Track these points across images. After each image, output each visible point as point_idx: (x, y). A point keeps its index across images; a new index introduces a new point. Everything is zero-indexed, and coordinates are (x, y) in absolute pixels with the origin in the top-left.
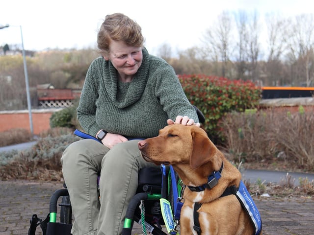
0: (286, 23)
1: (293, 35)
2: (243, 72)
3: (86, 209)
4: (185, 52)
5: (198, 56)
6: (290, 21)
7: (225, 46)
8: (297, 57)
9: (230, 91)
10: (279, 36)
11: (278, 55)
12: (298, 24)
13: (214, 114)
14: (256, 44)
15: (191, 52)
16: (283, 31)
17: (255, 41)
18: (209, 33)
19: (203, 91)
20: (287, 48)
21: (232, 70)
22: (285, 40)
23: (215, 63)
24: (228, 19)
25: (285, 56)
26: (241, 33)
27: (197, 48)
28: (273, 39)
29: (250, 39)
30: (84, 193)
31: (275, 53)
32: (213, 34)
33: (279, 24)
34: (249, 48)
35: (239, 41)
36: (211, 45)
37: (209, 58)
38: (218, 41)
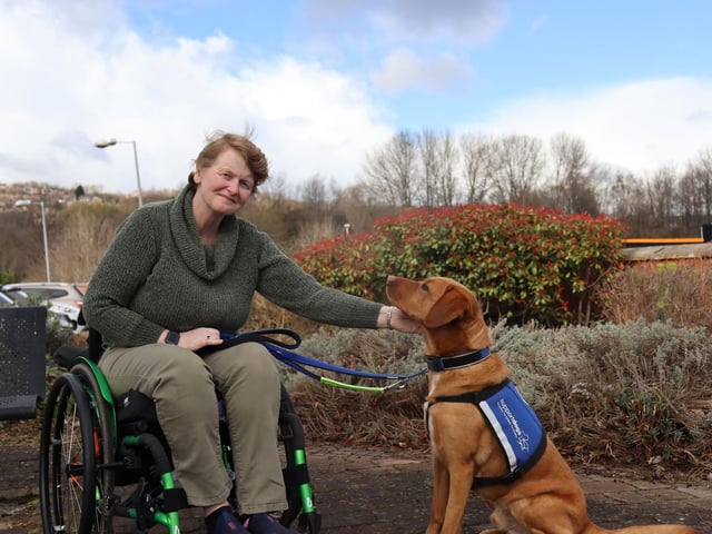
0: (491, 150)
1: (500, 167)
6: (495, 148)
7: (405, 184)
8: (507, 198)
10: (482, 168)
11: (481, 196)
12: (507, 152)
13: (552, 275)
14: (449, 178)
15: (356, 192)
16: (487, 162)
17: (448, 175)
18: (382, 164)
20: (493, 185)
22: (490, 175)
24: (409, 144)
25: (491, 197)
26: (427, 164)
27: (364, 187)
28: (473, 173)
29: (441, 173)
31: (477, 193)
32: (388, 165)
33: (481, 152)
34: (439, 185)
35: (425, 176)
36: (384, 181)
37: (383, 199)
38: (395, 175)
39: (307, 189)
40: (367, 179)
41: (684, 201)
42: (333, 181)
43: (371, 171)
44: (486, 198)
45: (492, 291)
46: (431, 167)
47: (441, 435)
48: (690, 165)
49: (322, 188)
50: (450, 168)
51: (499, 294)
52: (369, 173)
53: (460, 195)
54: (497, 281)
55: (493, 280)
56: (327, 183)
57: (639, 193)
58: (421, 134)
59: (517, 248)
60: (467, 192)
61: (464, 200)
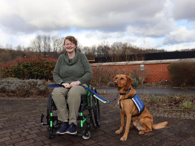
0: (58, 40)
1: (61, 44)
2: (46, 55)
3: (64, 111)
4: (26, 49)
5: (31, 50)
6: (59, 40)
7: (39, 47)
8: (62, 50)
9: (52, 62)
10: (56, 44)
11: (56, 50)
12: (62, 41)
13: (47, 70)
14: (49, 46)
15: (28, 49)
16: (57, 43)
17: (49, 45)
18: (34, 42)
19: (43, 63)
20: (59, 48)
21: (42, 55)
22: (58, 45)
23: (36, 52)
24: (41, 38)
25: (58, 50)
27: (30, 48)
28: (55, 45)
29: (48, 45)
30: (63, 105)
31: (55, 49)
32: (36, 43)
33: (56, 40)
34: (47, 48)
35: (44, 45)
36: (35, 47)
37: (35, 51)
38: (37, 45)
39: (17, 48)
40: (31, 46)
41: (98, 52)
42: (23, 46)
43: (32, 44)
44: (57, 50)
45: (36, 73)
46: (45, 43)
47: (125, 107)
48: (99, 45)
49: (21, 48)
50: (49, 44)
51: (38, 74)
52: (31, 45)
53: (52, 50)
54: (37, 71)
55: (36, 71)
56: (22, 46)
57: (89, 50)
58: (43, 36)
59: (40, 65)
60: (53, 49)
61: (53, 51)
